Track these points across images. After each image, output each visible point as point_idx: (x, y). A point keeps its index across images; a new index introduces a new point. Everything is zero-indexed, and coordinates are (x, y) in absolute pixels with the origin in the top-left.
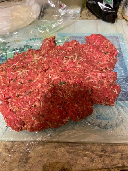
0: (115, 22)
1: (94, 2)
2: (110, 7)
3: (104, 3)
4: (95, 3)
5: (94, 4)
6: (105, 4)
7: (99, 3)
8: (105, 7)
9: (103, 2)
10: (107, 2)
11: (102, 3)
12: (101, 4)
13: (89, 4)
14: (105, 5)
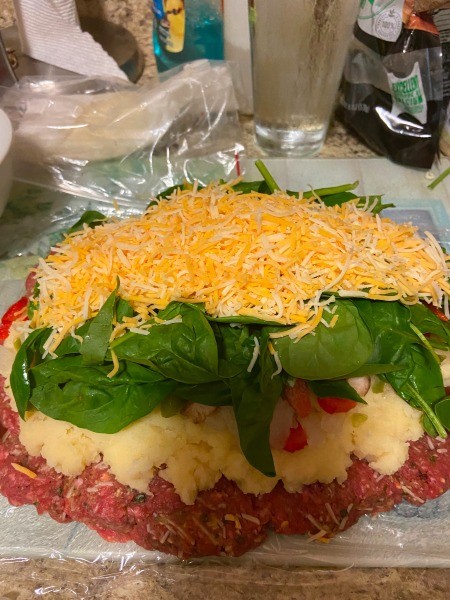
0: (433, 166)
1: (365, 106)
2: (416, 121)
3: (396, 110)
4: (366, 109)
5: (364, 112)
6: (399, 112)
7: (379, 110)
8: (400, 121)
9: (394, 108)
10: (407, 108)
11: (389, 108)
12: (387, 113)
13: (349, 112)
14: (401, 116)
